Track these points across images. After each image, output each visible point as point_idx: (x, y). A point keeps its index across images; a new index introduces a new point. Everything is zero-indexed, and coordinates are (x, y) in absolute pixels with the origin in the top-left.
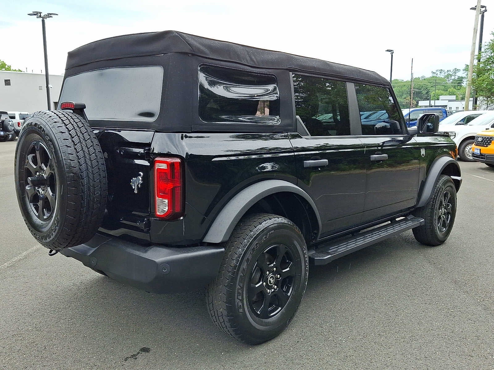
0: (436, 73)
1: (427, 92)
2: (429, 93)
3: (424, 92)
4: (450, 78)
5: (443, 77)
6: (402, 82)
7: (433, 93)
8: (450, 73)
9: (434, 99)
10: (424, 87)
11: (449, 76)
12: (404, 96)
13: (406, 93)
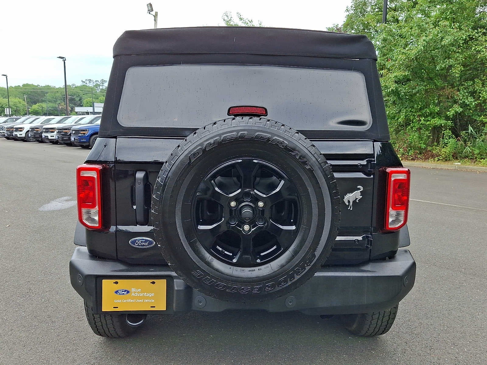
0: (86, 82)
1: (80, 100)
2: (82, 100)
3: (77, 99)
4: (98, 88)
5: (92, 86)
6: (54, 88)
7: (85, 100)
8: (98, 83)
9: (87, 106)
10: (77, 94)
11: (97, 86)
12: (59, 102)
13: (60, 98)
